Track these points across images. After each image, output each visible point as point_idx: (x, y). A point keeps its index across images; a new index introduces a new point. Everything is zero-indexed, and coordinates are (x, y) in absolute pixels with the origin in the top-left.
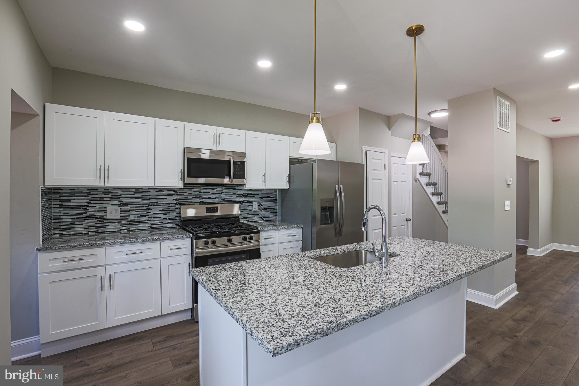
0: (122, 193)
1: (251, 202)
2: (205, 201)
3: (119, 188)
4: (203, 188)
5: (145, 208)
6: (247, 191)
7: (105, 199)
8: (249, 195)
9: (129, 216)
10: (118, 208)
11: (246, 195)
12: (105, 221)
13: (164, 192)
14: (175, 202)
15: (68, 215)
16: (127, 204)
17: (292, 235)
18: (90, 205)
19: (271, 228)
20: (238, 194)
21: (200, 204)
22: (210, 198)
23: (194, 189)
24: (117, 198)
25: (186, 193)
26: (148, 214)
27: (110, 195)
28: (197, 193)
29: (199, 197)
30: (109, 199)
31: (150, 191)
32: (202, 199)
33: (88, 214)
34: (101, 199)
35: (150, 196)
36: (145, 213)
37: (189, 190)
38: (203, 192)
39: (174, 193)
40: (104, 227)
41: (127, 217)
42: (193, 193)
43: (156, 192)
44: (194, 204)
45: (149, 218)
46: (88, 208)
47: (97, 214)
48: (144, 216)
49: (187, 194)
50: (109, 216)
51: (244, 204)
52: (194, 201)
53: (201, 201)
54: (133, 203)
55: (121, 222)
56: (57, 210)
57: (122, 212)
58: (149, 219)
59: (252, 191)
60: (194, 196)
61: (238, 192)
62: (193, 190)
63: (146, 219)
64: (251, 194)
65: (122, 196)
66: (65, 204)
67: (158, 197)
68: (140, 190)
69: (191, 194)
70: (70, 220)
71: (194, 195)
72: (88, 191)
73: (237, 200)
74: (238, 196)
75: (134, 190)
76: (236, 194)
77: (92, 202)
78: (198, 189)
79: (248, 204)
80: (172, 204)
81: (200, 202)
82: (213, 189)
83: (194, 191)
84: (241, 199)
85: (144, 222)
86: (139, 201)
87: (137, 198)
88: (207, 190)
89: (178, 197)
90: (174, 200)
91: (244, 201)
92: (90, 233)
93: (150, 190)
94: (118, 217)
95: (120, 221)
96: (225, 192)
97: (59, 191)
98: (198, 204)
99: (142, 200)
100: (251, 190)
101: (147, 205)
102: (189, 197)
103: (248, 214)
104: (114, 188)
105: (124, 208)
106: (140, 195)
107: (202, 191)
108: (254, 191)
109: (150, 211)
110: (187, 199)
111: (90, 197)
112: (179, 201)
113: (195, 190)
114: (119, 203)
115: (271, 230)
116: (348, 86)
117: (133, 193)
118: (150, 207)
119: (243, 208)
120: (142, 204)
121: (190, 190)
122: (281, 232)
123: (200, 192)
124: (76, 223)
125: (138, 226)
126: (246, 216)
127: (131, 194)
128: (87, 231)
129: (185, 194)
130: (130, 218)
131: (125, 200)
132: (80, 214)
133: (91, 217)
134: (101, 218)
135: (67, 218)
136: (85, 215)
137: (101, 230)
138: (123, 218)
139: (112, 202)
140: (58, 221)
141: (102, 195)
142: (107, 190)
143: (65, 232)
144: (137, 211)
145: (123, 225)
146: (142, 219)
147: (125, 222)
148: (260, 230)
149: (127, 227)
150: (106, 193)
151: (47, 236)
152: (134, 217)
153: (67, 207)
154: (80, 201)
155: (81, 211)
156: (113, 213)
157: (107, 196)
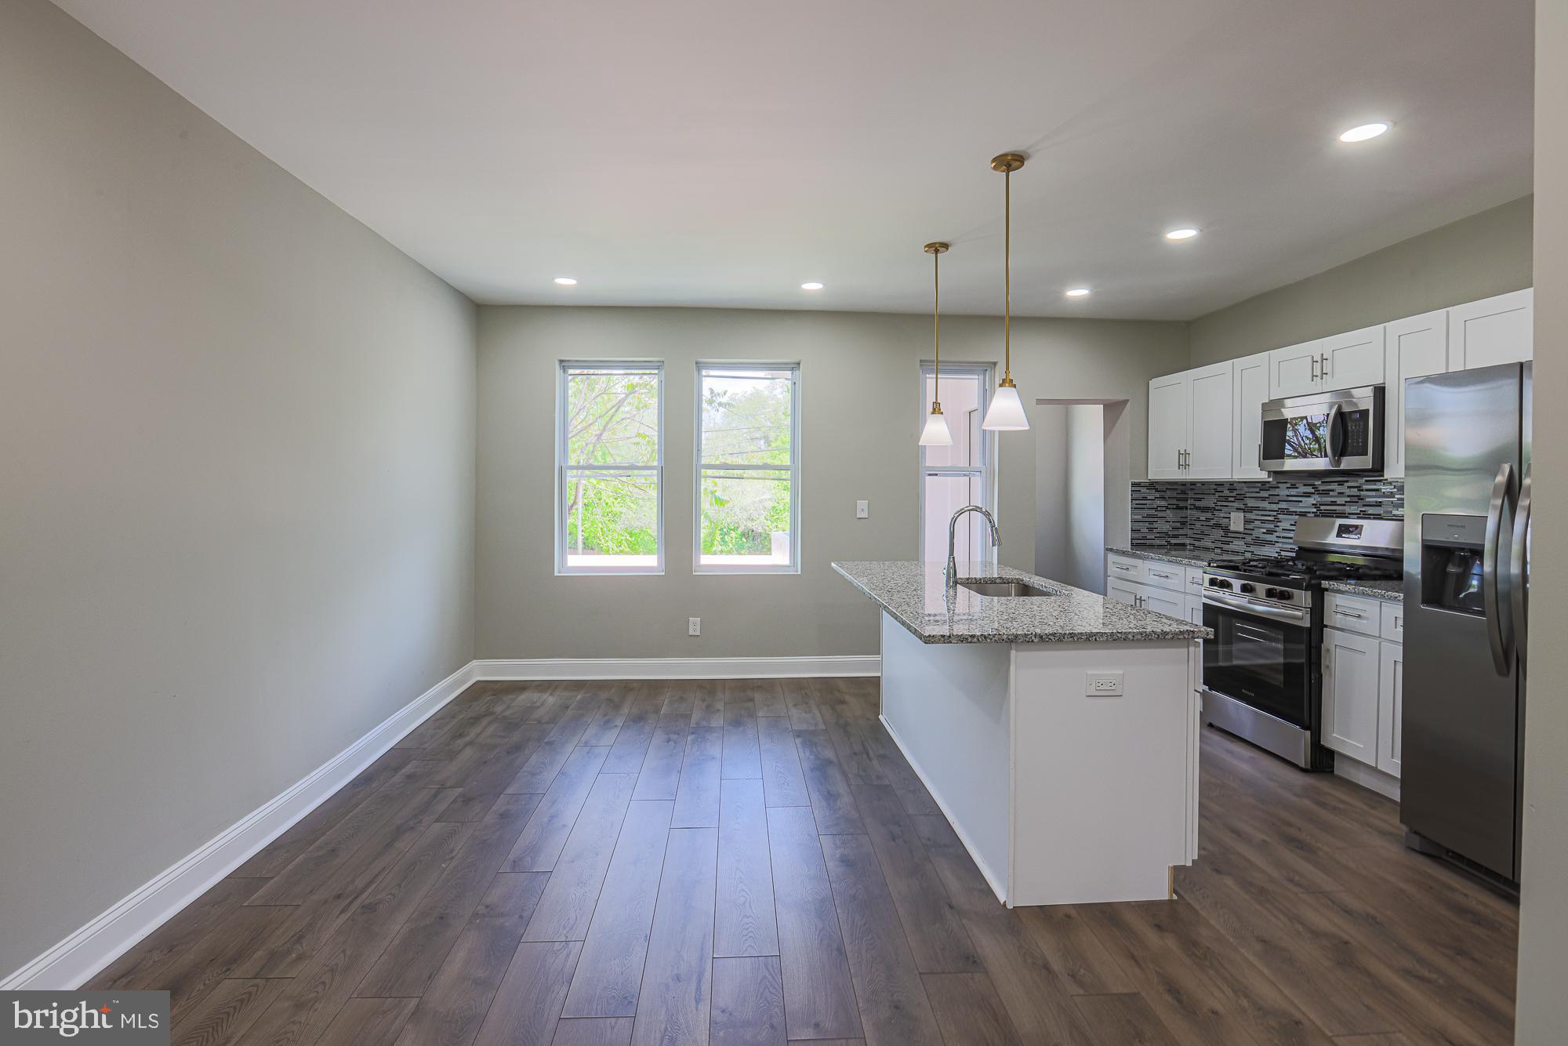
0: (1246, 490)
3: (1244, 482)
4: (1366, 481)
5: (1272, 519)
7: (1230, 499)
9: (1253, 530)
10: (1241, 515)
12: (1230, 534)
13: (1297, 488)
14: (1315, 510)
15: (1198, 519)
16: (1251, 510)
18: (1217, 508)
19: (1354, 589)
21: (1358, 518)
23: (1347, 481)
24: (1240, 498)
25: (1333, 491)
26: (1277, 529)
27: (1234, 494)
28: (1354, 492)
29: (1357, 502)
30: (1233, 499)
31: (1278, 487)
32: (1364, 506)
33: (1215, 521)
34: (1227, 498)
35: (1278, 495)
36: (1272, 526)
37: (1339, 485)
38: (1367, 490)
39: (1313, 491)
40: (1227, 543)
41: (1252, 532)
42: (1348, 492)
43: (1287, 488)
45: (1277, 537)
46: (1215, 512)
47: (1224, 522)
48: (1270, 532)
49: (1335, 493)
50: (1232, 528)
52: (1348, 509)
53: (1361, 511)
54: (1257, 509)
55: (1244, 538)
56: (1192, 512)
57: (1247, 521)
58: (1276, 539)
60: (1348, 499)
62: (1346, 484)
63: (1272, 537)
65: (1248, 495)
66: (1198, 504)
67: (1290, 498)
68: (1267, 485)
69: (1343, 493)
70: (1202, 528)
71: (1349, 496)
72: (1215, 487)
75: (1259, 485)
77: (1219, 503)
78: (1357, 481)
80: (1309, 512)
81: (1359, 512)
83: (1349, 487)
85: (1271, 543)
86: (1265, 504)
87: (1263, 499)
88: (1375, 485)
89: (1319, 499)
90: (1313, 504)
92: (1217, 550)
93: (1280, 485)
94: (1242, 530)
95: (1243, 536)
97: (1193, 487)
98: (1356, 516)
99: (1269, 503)
101: (1275, 513)
102: (1340, 500)
104: (1239, 482)
105: (1250, 516)
106: (1264, 494)
107: (1365, 487)
109: (1279, 524)
110: (1334, 503)
111: (1217, 494)
112: (1322, 507)
113: (1350, 484)
114: (1243, 507)
115: (1355, 593)
117: (1258, 490)
118: (1279, 516)
120: (1270, 511)
121: (1341, 483)
122: (1390, 610)
123: (1359, 488)
124: (1206, 533)
125: (1264, 548)
127: (1257, 492)
128: (1213, 546)
129: (1331, 493)
130: (1256, 533)
131: (1251, 503)
132: (1208, 520)
133: (1218, 526)
134: (1226, 530)
135: (1198, 524)
136: (1212, 522)
137: (1225, 547)
138: (1247, 532)
139: (1236, 505)
140: (1192, 527)
141: (1226, 493)
142: (1232, 485)
143: (1197, 543)
144: (1263, 521)
145: (1248, 545)
146: (1269, 537)
147: (1249, 539)
148: (1328, 586)
149: (1252, 549)
150: (1231, 490)
151: (1158, 542)
152: (1259, 533)
153: (1198, 508)
154: (1209, 502)
155: (1209, 515)
156: (1237, 522)
157: (1231, 494)
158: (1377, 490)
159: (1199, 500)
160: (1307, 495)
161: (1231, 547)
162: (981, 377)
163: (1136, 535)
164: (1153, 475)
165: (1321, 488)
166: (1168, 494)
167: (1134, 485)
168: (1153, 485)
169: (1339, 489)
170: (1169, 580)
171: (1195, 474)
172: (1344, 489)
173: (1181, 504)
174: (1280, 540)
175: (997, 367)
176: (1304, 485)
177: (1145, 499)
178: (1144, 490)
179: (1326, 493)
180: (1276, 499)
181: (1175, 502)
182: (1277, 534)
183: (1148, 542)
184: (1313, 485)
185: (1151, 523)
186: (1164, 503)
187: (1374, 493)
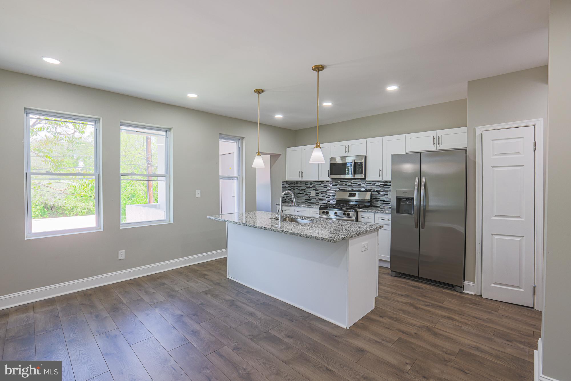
0: (316, 184)
1: (387, 191)
2: (354, 189)
3: (316, 181)
5: (325, 192)
6: (384, 183)
7: (311, 187)
8: (385, 186)
10: (315, 191)
11: (383, 185)
12: (311, 197)
14: (338, 189)
15: (299, 193)
16: (318, 190)
17: (387, 219)
18: (306, 189)
19: (368, 211)
20: (376, 185)
21: (351, 191)
22: (357, 187)
23: (348, 181)
24: (314, 186)
25: (344, 184)
26: (326, 195)
28: (350, 184)
30: (312, 187)
33: (305, 194)
34: (309, 187)
39: (338, 184)
40: (310, 200)
41: (318, 196)
42: (348, 184)
44: (348, 191)
46: (305, 191)
47: (308, 194)
48: (324, 196)
50: (312, 195)
51: (381, 193)
52: (348, 189)
54: (320, 189)
56: (297, 191)
57: (316, 193)
58: (326, 198)
59: (388, 183)
60: (348, 186)
61: (376, 184)
62: (347, 182)
63: (325, 198)
64: (386, 185)
66: (299, 188)
68: (323, 182)
70: (300, 196)
72: (305, 183)
73: (376, 189)
74: (376, 186)
75: (321, 182)
76: (375, 185)
79: (384, 193)
80: (337, 190)
82: (359, 182)
83: (348, 183)
84: (378, 189)
85: (325, 199)
86: (322, 188)
87: (322, 186)
91: (381, 191)
92: (306, 203)
93: (327, 182)
94: (315, 196)
95: (315, 198)
96: (367, 184)
97: (297, 183)
99: (324, 188)
100: (386, 182)
101: (326, 191)
102: (346, 187)
103: (384, 201)
104: (314, 181)
107: (353, 183)
108: (389, 183)
109: (327, 194)
110: (344, 187)
111: (306, 185)
112: (340, 189)
113: (348, 182)
114: (315, 189)
115: (365, 212)
116: (399, 87)
119: (380, 196)
120: (324, 190)
121: (346, 182)
122: (377, 215)
123: (351, 183)
124: (302, 197)
125: (322, 201)
126: (382, 202)
127: (319, 185)
128: (305, 201)
129: (343, 185)
131: (318, 188)
132: (303, 193)
133: (306, 195)
134: (309, 196)
135: (299, 195)
136: (304, 194)
137: (309, 201)
138: (317, 196)
139: (313, 188)
140: (297, 196)
141: (309, 185)
142: (311, 183)
143: (299, 201)
144: (322, 193)
145: (317, 200)
146: (324, 198)
147: (317, 199)
148: (359, 210)
149: (318, 201)
150: (311, 184)
151: (289, 201)
152: (320, 197)
153: (299, 190)
154: (303, 187)
155: (303, 192)
156: (313, 193)
157: (311, 185)
158: (356, 184)
159: (300, 187)
160: (336, 185)
161: (311, 201)
162: (237, 142)
163: (284, 199)
164: (289, 179)
165: (340, 183)
166: (291, 185)
167: (283, 182)
168: (287, 182)
169: (345, 183)
170: (302, 213)
171: (305, 179)
172: (347, 183)
173: (294, 188)
174: (327, 198)
175: (244, 139)
176: (335, 182)
177: (285, 187)
178: (285, 184)
179: (342, 184)
180: (326, 186)
181: (292, 187)
182: (327, 197)
183: (286, 201)
184: (338, 183)
185: (287, 195)
186: (290, 188)
187: (355, 184)
